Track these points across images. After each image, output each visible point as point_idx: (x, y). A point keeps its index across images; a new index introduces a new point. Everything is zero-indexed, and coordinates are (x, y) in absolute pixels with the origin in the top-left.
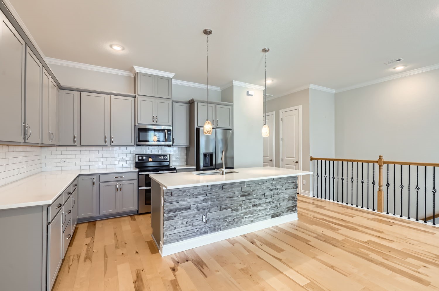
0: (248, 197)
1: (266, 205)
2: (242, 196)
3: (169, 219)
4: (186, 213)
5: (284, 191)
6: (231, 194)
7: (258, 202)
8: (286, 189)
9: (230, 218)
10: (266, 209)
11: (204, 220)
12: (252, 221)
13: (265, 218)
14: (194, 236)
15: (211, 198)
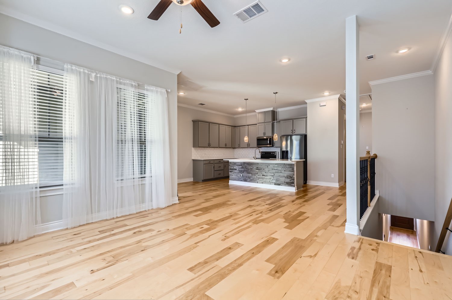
0: (260, 171)
1: (271, 177)
2: (256, 169)
3: (231, 172)
4: (235, 171)
5: (284, 172)
6: (252, 167)
7: (265, 174)
8: (285, 171)
9: (251, 178)
10: (270, 179)
11: (241, 175)
12: (262, 183)
13: (270, 183)
14: (238, 181)
15: (244, 168)
